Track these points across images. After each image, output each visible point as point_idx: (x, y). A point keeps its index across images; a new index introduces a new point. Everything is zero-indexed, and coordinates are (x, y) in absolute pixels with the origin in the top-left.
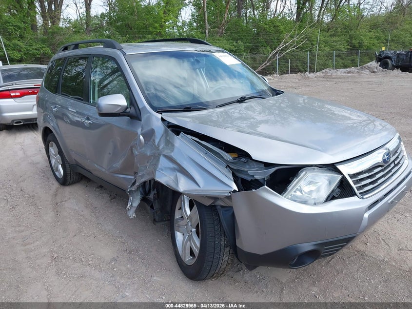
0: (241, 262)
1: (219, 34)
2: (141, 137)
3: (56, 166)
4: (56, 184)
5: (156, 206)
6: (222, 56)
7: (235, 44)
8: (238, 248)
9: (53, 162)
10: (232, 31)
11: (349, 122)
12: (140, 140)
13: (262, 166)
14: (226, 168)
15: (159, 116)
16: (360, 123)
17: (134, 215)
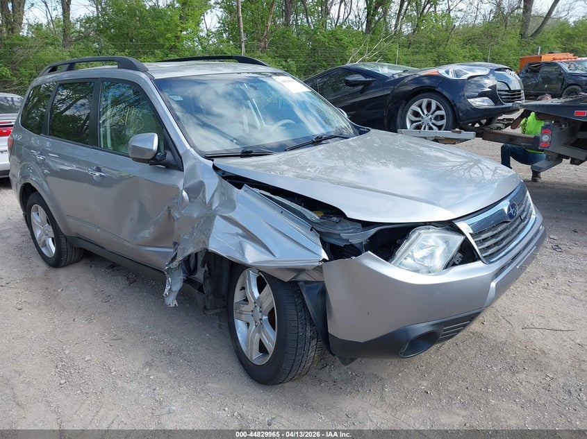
0: (334, 355)
1: (260, 49)
2: (184, 193)
3: (43, 240)
4: (43, 267)
5: (207, 289)
6: (285, 81)
7: (284, 63)
8: (331, 335)
9: (38, 233)
10: (278, 45)
11: (445, 164)
12: (183, 197)
13: (359, 226)
14: (311, 230)
15: (210, 163)
16: (461, 165)
17: (175, 302)
